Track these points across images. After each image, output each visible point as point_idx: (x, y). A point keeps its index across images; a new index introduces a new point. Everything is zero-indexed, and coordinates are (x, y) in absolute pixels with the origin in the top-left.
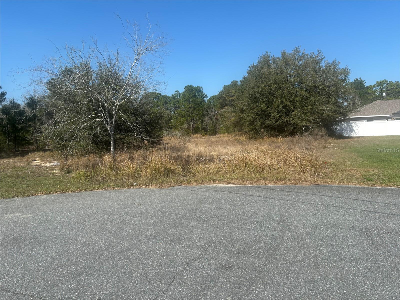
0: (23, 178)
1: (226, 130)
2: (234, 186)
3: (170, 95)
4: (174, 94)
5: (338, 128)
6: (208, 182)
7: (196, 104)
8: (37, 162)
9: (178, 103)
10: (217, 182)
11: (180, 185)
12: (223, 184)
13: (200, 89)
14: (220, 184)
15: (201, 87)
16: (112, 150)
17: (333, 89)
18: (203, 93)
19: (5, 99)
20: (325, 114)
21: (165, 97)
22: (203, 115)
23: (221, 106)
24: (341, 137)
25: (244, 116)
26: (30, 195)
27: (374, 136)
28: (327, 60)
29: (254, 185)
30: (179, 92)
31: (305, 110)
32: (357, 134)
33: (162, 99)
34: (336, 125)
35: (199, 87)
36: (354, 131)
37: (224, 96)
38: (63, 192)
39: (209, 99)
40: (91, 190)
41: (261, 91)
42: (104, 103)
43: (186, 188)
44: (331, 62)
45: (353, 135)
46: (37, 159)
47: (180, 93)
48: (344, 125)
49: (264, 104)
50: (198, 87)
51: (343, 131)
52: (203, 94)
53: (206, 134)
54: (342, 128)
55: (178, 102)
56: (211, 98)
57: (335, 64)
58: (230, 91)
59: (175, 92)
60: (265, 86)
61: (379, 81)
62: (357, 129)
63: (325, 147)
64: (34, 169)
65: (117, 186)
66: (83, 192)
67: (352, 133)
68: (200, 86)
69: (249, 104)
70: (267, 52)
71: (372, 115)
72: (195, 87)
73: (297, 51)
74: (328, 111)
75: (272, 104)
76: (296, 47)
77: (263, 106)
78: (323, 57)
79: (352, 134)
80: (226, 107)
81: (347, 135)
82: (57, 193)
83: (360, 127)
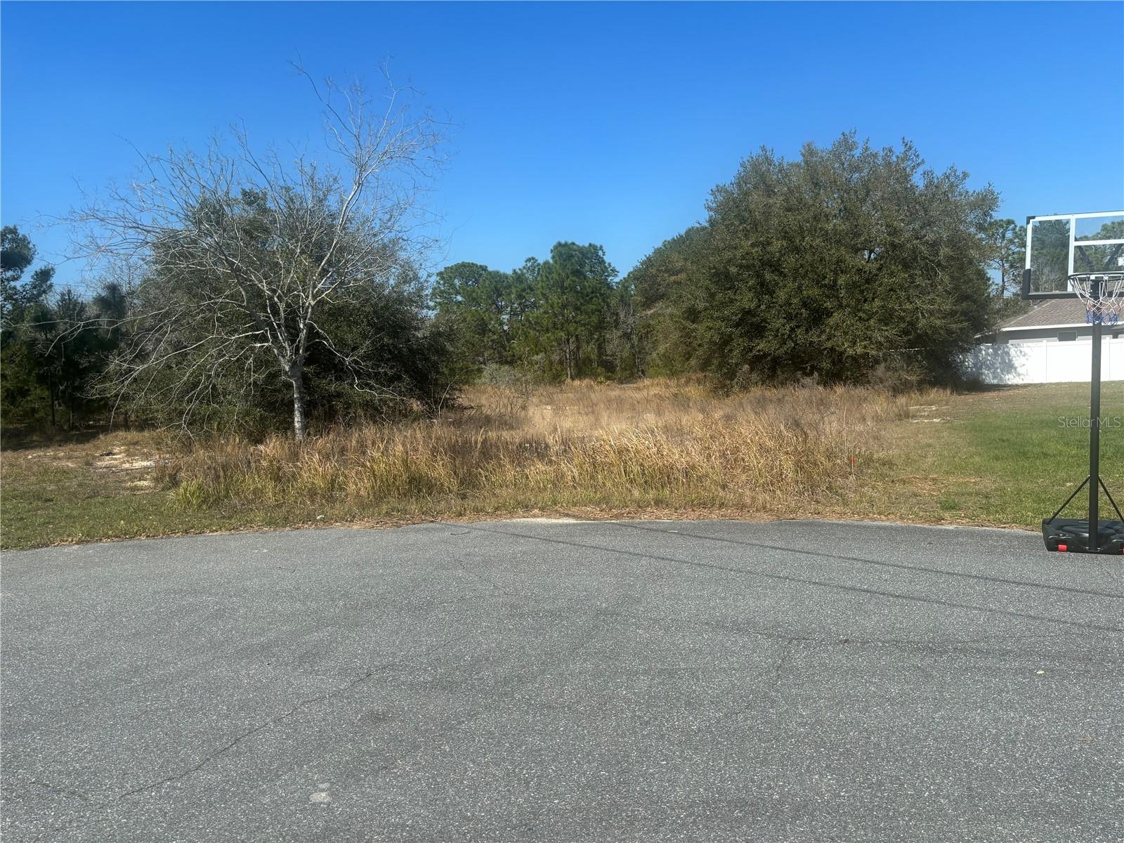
0: (47, 500)
1: (666, 366)
2: (572, 521)
3: (509, 272)
4: (524, 268)
5: (969, 361)
6: (512, 513)
7: (580, 295)
8: (116, 459)
9: (528, 291)
10: (536, 511)
11: (432, 522)
12: (549, 516)
13: (595, 253)
14: (538, 517)
15: (599, 246)
16: (297, 425)
17: (944, 251)
18: (605, 263)
19: (51, 286)
20: (922, 323)
21: (496, 276)
22: (601, 326)
23: (646, 301)
24: (975, 385)
25: (695, 330)
26: (38, 545)
27: (1073, 381)
28: (929, 169)
29: (626, 520)
30: (536, 260)
31: (864, 312)
32: (1022, 377)
33: (487, 282)
34: (961, 353)
35: (594, 245)
36: (1016, 368)
37: (654, 271)
38: (126, 538)
39: (624, 278)
40: (200, 533)
41: (743, 258)
42: (276, 299)
43: (442, 529)
44: (939, 173)
45: (1011, 379)
46: (116, 450)
47: (539, 264)
48: (986, 350)
49: (751, 295)
50: (592, 249)
51: (984, 371)
52: (605, 267)
53: (608, 378)
54: (980, 361)
55: (532, 290)
56: (629, 275)
57: (954, 179)
58: (671, 260)
59: (526, 261)
60: (753, 245)
61: (1109, 224)
62: (1023, 365)
63: (904, 416)
64: (89, 478)
65: (271, 523)
66: (178, 537)
67: (1010, 376)
68: (596, 244)
69: (712, 295)
70: (763, 149)
71: (1073, 323)
72: (584, 247)
73: (846, 144)
74: (931, 313)
75: (771, 293)
76: (843, 134)
77: (746, 300)
78: (919, 161)
79: (1009, 379)
80: (660, 304)
81: (995, 382)
82: (109, 540)
83: (1030, 356)
